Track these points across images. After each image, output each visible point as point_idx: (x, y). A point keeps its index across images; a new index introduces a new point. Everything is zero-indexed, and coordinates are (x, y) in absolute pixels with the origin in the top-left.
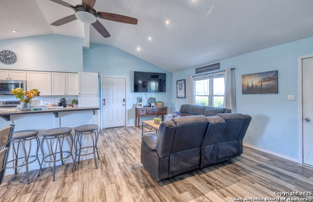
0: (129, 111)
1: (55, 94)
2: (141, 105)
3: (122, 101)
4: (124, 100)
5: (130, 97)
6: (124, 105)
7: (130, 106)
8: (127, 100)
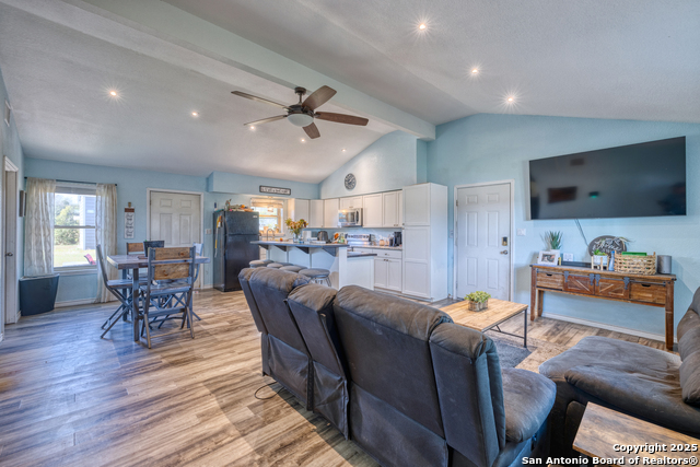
0: (519, 271)
1: (387, 225)
2: (550, 258)
3: (501, 240)
4: (505, 239)
5: (524, 232)
6: (505, 253)
7: (521, 257)
8: (514, 240)
